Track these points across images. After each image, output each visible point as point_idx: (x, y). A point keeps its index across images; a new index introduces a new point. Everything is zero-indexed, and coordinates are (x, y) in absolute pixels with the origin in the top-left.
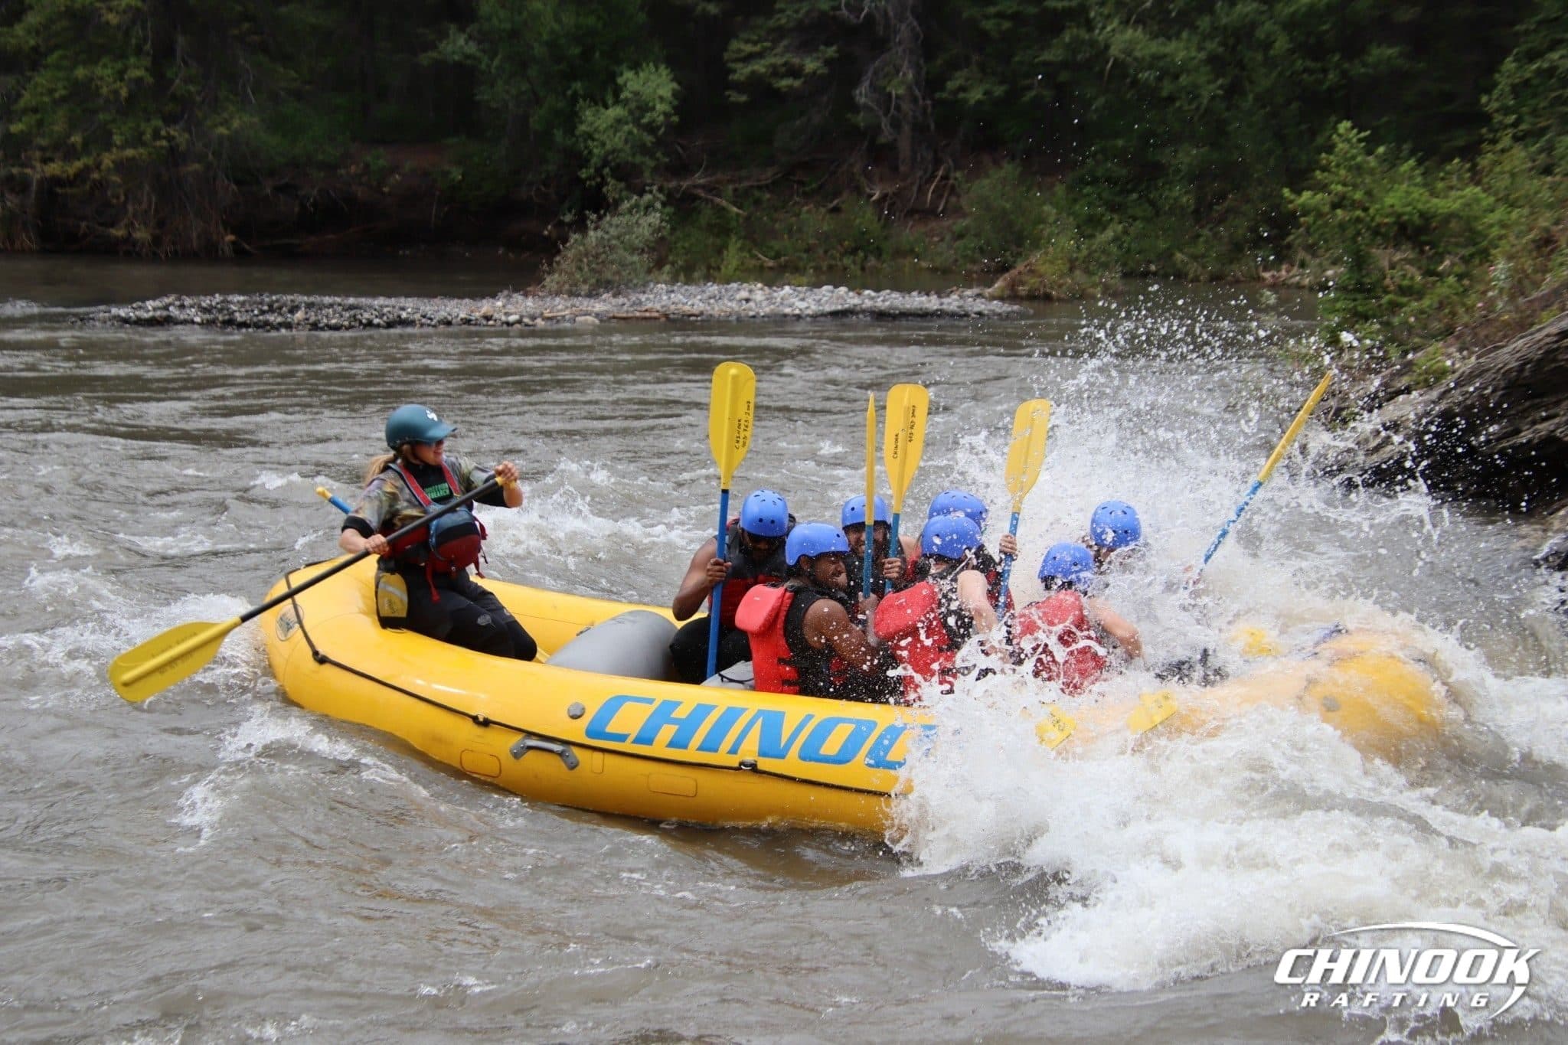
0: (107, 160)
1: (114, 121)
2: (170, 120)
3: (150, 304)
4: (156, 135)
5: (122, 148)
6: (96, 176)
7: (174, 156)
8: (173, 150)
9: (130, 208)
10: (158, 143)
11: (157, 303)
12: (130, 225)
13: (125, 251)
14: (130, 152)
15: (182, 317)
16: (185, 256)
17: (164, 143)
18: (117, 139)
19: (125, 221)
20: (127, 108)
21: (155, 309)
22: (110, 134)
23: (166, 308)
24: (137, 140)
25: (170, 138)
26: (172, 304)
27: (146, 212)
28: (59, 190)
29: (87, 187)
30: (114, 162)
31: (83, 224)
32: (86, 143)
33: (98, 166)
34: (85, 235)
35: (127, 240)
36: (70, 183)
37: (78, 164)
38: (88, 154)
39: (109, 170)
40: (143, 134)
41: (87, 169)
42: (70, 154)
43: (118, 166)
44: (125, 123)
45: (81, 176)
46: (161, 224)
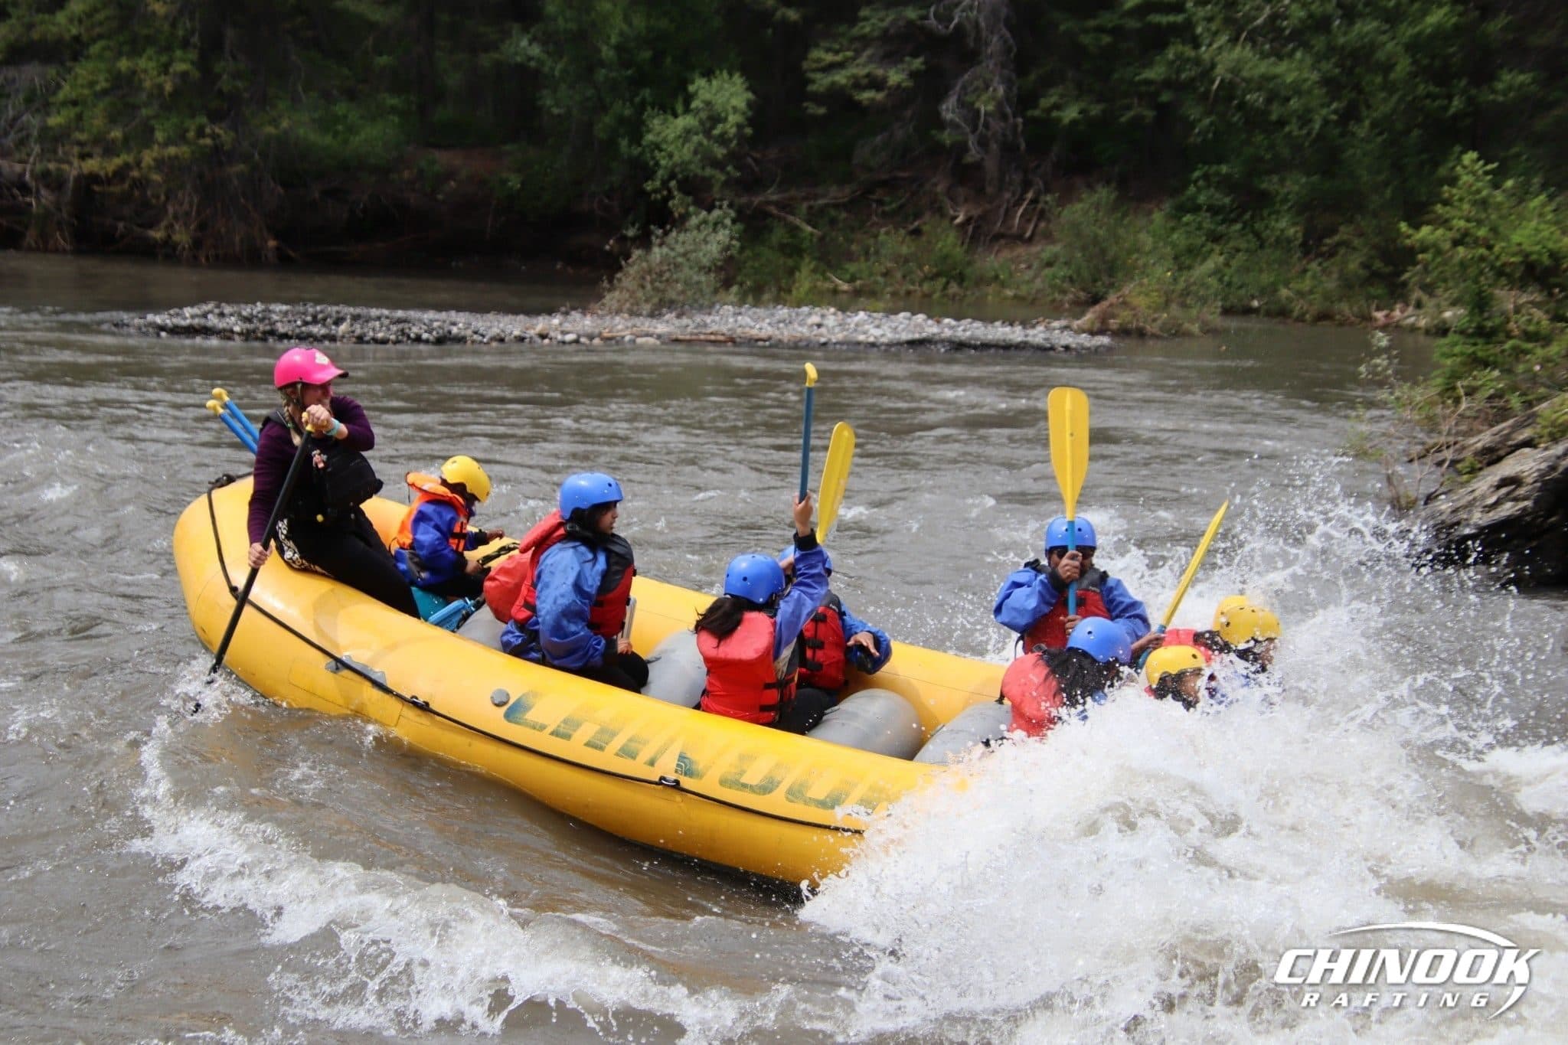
0: (148, 157)
1: (156, 117)
2: (215, 117)
3: (188, 311)
4: (200, 133)
5: (164, 145)
6: (135, 174)
7: (217, 155)
8: (217, 149)
9: (171, 210)
10: (202, 142)
11: (196, 310)
12: (170, 226)
13: (166, 253)
14: (172, 150)
15: (221, 326)
16: (226, 260)
17: (208, 141)
18: (159, 136)
19: (164, 224)
20: (170, 104)
21: (193, 317)
22: (152, 130)
23: (205, 316)
24: (181, 138)
25: (214, 136)
26: (211, 312)
27: (187, 214)
28: (96, 188)
29: (126, 186)
30: (155, 160)
31: (121, 225)
32: (126, 139)
33: (138, 164)
34: (122, 236)
35: (167, 242)
36: (109, 181)
37: (118, 161)
38: (129, 150)
39: (150, 168)
40: (187, 131)
41: (127, 166)
42: (110, 150)
43: (160, 164)
44: (168, 119)
45: (121, 174)
46: (202, 227)
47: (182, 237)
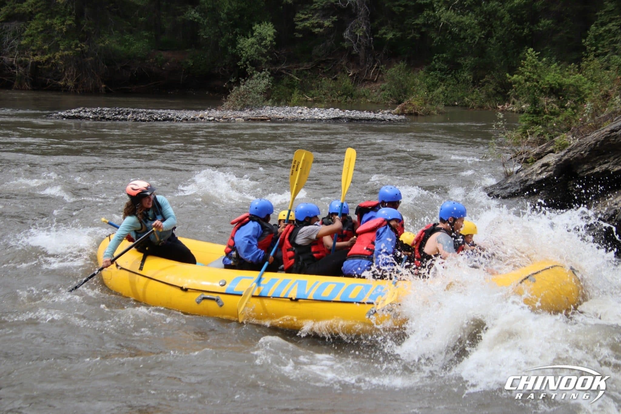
0: (58, 55)
1: (60, 40)
2: (82, 40)
3: (73, 111)
4: (76, 46)
5: (64, 51)
6: (53, 61)
7: (83, 54)
8: (82, 52)
9: (66, 74)
10: (77, 49)
11: (76, 110)
12: (66, 80)
13: (65, 90)
14: (66, 52)
15: (85, 116)
16: (87, 92)
17: (79, 49)
18: (62, 47)
19: (64, 79)
20: (65, 36)
21: (75, 113)
22: (59, 45)
23: (79, 112)
24: (69, 48)
25: (81, 47)
26: (81, 111)
27: (72, 75)
28: (39, 66)
29: (50, 66)
30: (60, 56)
31: (48, 80)
32: (49, 49)
33: (54, 57)
34: (49, 84)
35: (65, 86)
36: (44, 64)
37: (47, 57)
38: (51, 53)
39: (58, 59)
40: (72, 45)
41: (50, 58)
42: (44, 53)
43: (62, 57)
44: (65, 41)
45: (48, 61)
46: (78, 80)
47: (70, 84)
